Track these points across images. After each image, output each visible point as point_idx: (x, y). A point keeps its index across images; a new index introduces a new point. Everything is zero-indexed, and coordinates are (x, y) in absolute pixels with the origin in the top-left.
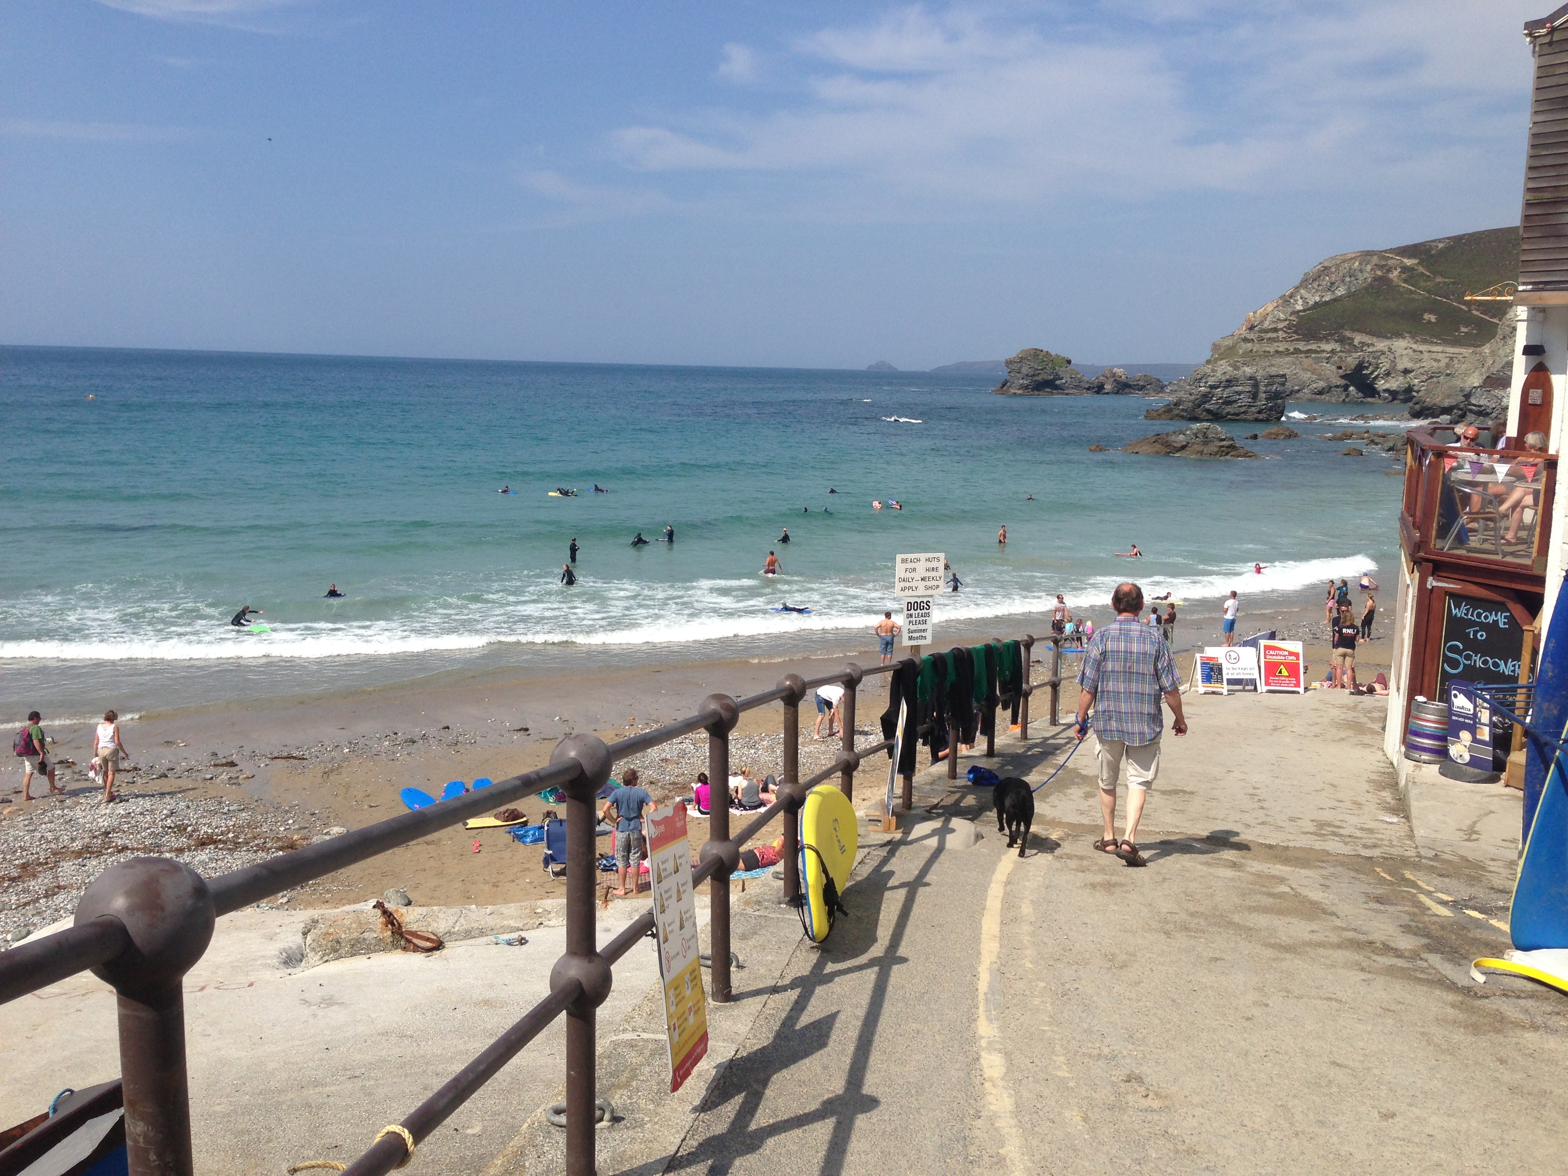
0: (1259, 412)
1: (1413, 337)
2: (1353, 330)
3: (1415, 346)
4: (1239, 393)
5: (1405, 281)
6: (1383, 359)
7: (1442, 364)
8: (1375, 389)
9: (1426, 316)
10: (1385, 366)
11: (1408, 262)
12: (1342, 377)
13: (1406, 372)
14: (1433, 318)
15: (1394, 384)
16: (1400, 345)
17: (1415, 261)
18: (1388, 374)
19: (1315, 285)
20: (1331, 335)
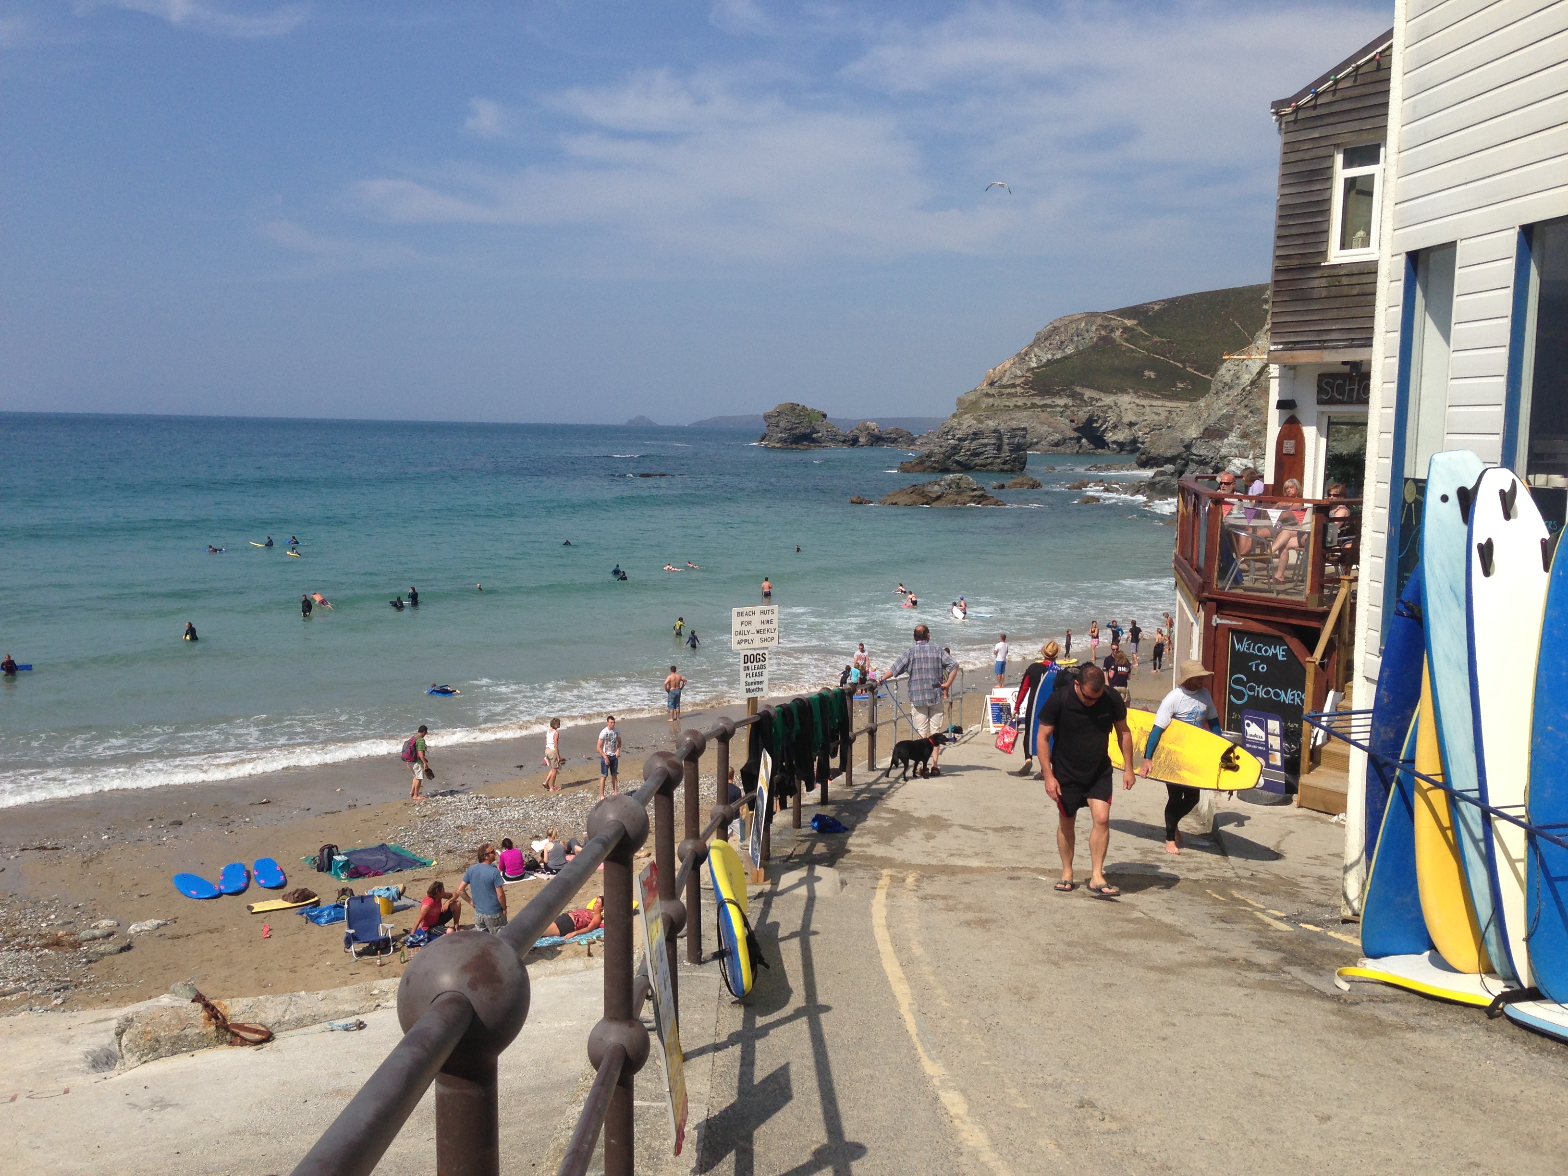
0: (1004, 463)
1: (1136, 393)
2: (1083, 386)
3: (1137, 401)
4: (985, 445)
5: (1127, 341)
6: (1110, 413)
7: (1162, 417)
8: (1104, 440)
9: (1146, 373)
10: (1112, 419)
11: (1129, 323)
12: (1075, 430)
13: (1131, 425)
14: (1152, 375)
15: (1121, 436)
16: (1125, 400)
17: (1135, 322)
18: (1115, 427)
19: (1047, 343)
20: (1063, 390)
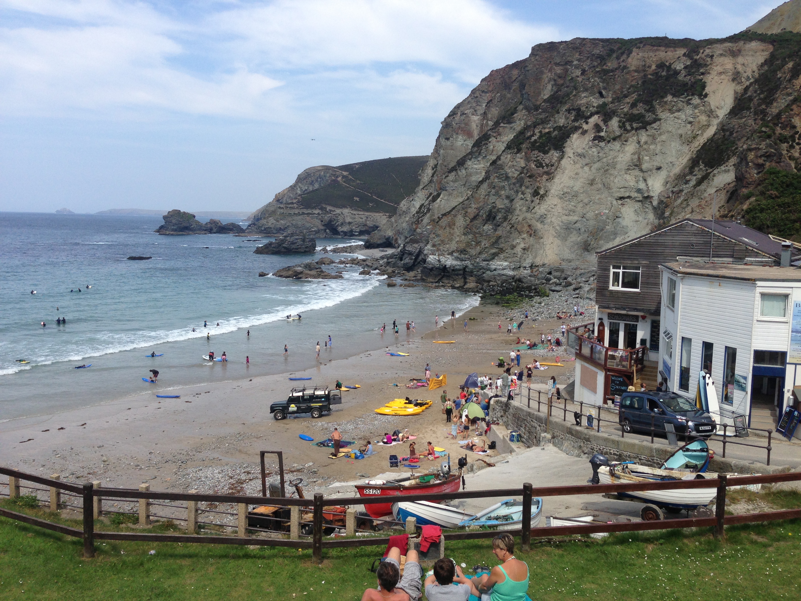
0: (306, 248)
1: (351, 208)
2: (326, 204)
3: (352, 212)
4: (297, 239)
5: (344, 182)
6: (339, 217)
7: (363, 220)
8: (337, 231)
9: (355, 198)
10: (341, 221)
11: (345, 173)
12: (323, 225)
13: (350, 223)
14: (358, 199)
15: (345, 229)
16: (346, 211)
17: (348, 173)
18: (342, 224)
19: (305, 181)
20: (317, 206)
